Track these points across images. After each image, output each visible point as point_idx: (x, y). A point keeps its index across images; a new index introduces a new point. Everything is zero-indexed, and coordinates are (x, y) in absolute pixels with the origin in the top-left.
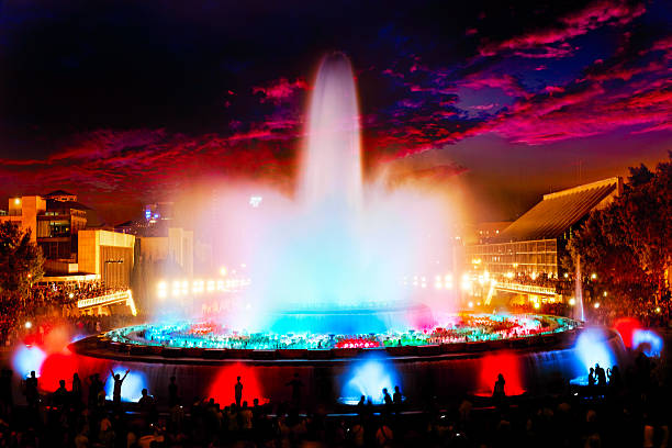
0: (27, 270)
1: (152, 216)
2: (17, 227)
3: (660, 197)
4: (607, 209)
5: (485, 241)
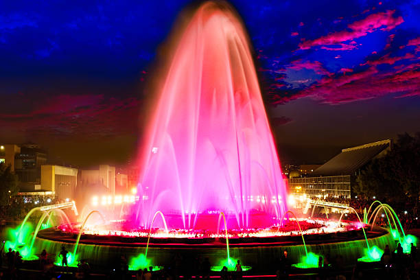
5: (304, 176)
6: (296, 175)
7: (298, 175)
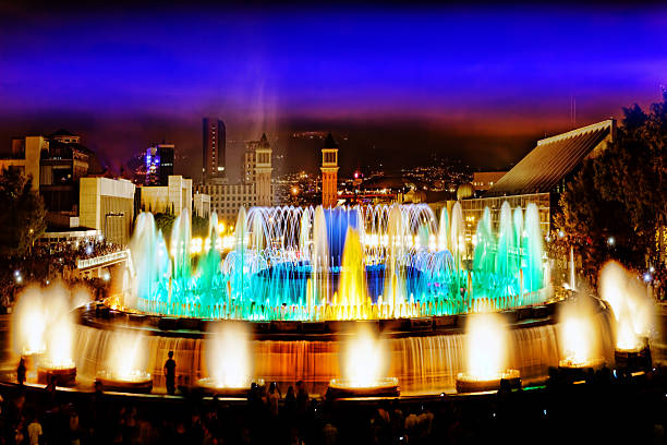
0: (29, 223)
1: (153, 161)
2: (19, 172)
3: (653, 143)
4: (600, 156)
5: (479, 193)
6: (466, 192)
7: (470, 194)
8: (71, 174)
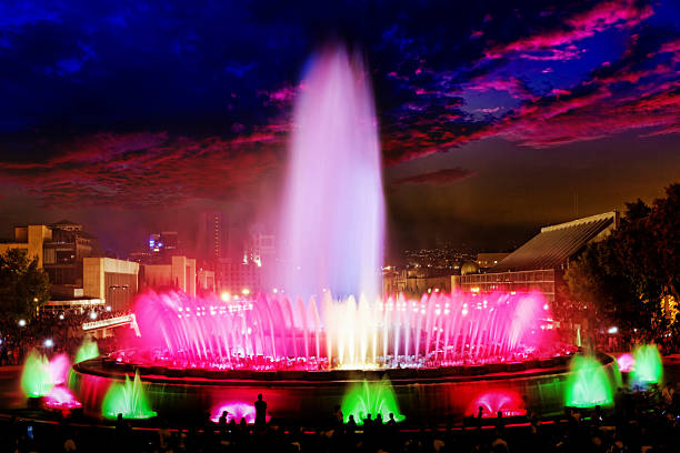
5: (483, 270)
6: (470, 269)
7: (474, 270)
8: (75, 254)
